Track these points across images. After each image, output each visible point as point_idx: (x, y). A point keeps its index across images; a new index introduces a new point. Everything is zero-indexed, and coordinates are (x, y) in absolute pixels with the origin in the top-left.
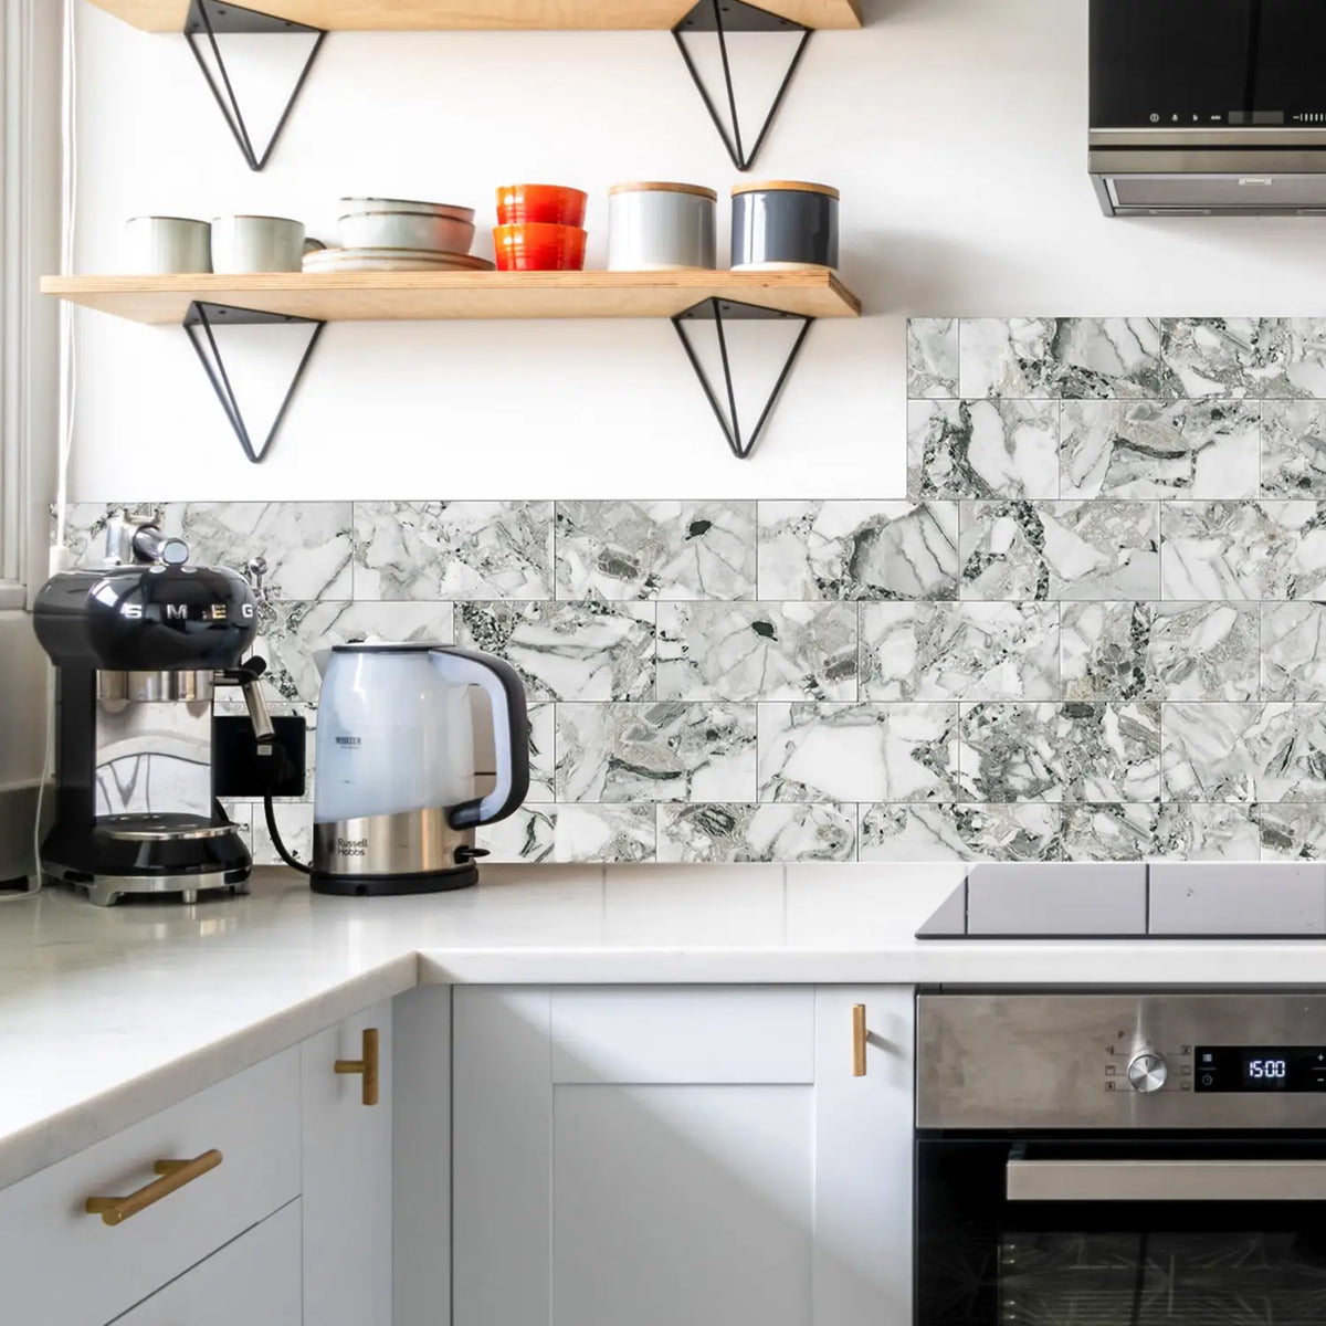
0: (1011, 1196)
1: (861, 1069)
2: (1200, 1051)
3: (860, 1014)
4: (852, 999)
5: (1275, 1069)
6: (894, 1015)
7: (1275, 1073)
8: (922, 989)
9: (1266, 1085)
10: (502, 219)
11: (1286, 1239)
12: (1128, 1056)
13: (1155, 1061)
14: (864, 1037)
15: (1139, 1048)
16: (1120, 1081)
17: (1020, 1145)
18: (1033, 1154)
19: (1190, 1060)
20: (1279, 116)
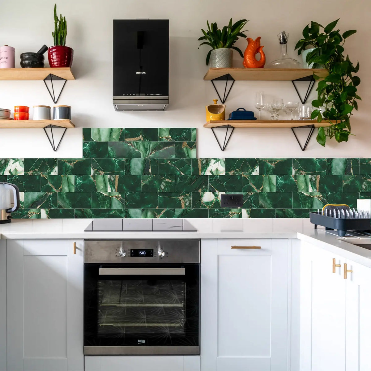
0: (100, 274)
1: (75, 253)
2: (131, 250)
3: (75, 244)
4: (74, 241)
5: (144, 253)
6: (80, 244)
7: (144, 254)
8: (85, 240)
9: (142, 256)
10: (15, 111)
11: (146, 281)
12: (119, 251)
13: (124, 252)
14: (75, 248)
15: (121, 249)
16: (118, 255)
17: (101, 266)
18: (104, 267)
19: (130, 251)
20: (144, 94)
